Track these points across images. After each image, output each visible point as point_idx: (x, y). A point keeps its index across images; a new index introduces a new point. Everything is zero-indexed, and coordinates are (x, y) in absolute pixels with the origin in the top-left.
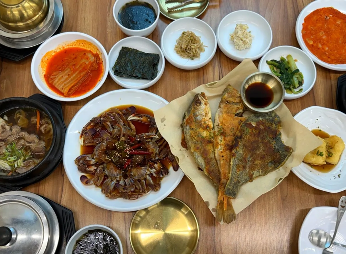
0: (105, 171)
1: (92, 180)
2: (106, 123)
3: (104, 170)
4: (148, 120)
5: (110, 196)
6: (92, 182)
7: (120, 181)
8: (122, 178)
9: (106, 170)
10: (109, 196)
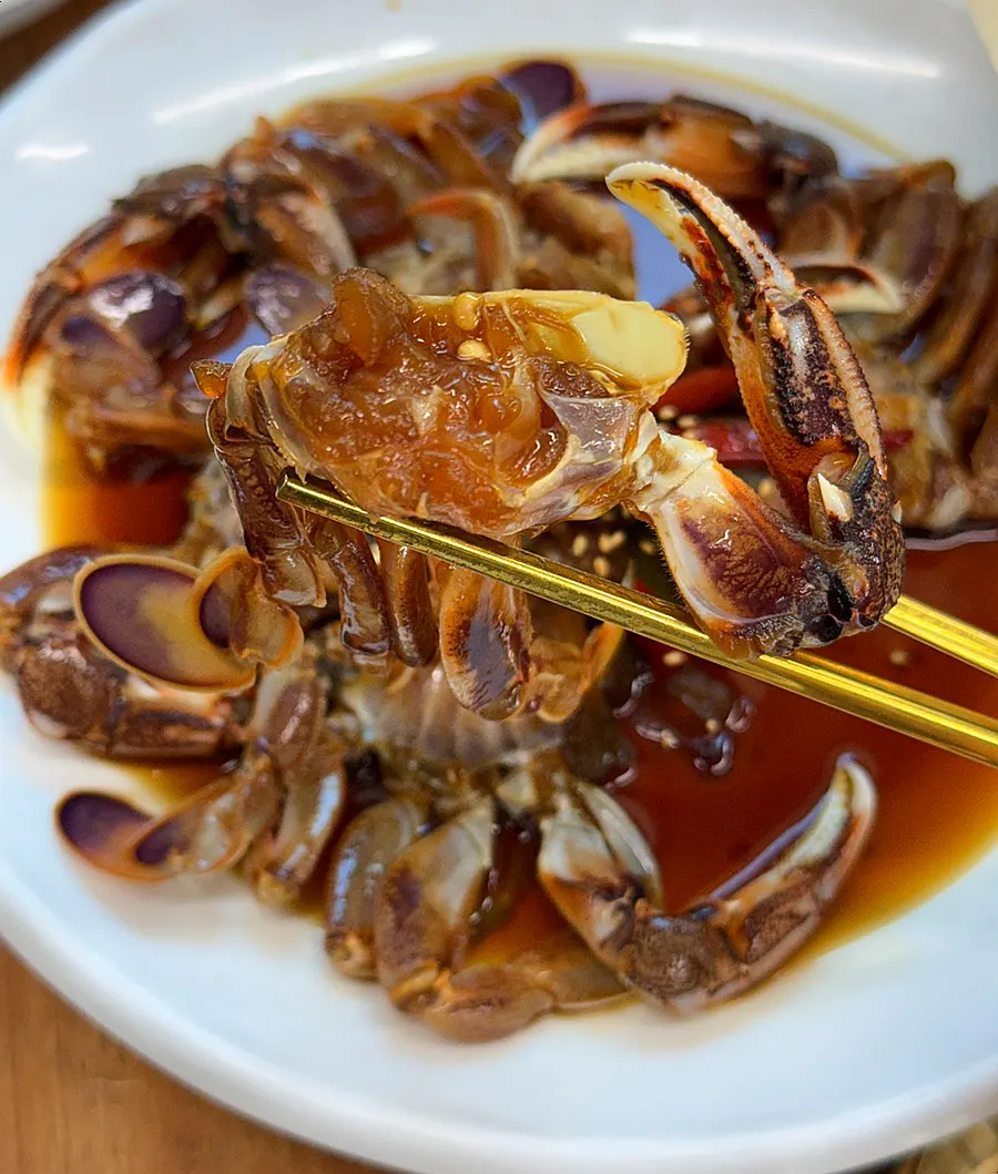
0: (349, 711)
1: (211, 819)
2: (291, 217)
3: (335, 704)
4: (735, 148)
5: (448, 994)
6: (212, 842)
7: (546, 825)
8: (559, 779)
9: (355, 698)
10: (431, 994)
